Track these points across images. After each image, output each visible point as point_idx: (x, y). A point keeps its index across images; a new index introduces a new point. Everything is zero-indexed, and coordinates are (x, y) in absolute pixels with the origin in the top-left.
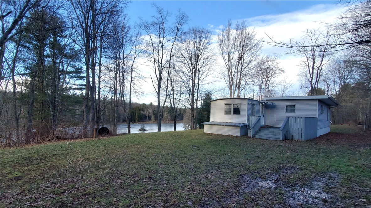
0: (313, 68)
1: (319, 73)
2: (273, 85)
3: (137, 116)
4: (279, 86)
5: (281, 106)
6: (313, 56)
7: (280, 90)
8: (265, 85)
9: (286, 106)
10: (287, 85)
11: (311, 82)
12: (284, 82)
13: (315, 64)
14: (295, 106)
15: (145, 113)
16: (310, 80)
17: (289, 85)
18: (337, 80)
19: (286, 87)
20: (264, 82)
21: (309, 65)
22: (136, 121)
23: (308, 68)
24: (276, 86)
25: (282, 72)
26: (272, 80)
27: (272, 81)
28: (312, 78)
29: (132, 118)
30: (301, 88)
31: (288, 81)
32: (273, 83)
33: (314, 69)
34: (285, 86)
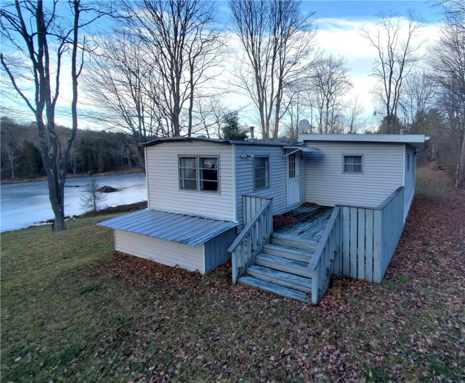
0: (390, 81)
1: (397, 90)
2: (340, 107)
3: (100, 159)
4: (347, 109)
5: (335, 156)
6: (390, 62)
7: (349, 116)
8: (326, 106)
9: (346, 157)
10: (358, 109)
11: (388, 105)
12: (354, 104)
13: (393, 76)
14: (361, 157)
15: (122, 152)
16: (386, 102)
17: (360, 109)
18: (415, 103)
19: (356, 111)
20: (325, 102)
21: (385, 75)
22: (100, 170)
23: (383, 80)
24: (343, 109)
25: (350, 87)
26: (338, 99)
27: (338, 101)
28: (389, 98)
29: (87, 164)
30: (375, 114)
31: (359, 102)
32: (338, 104)
33: (392, 83)
34: (354, 109)
